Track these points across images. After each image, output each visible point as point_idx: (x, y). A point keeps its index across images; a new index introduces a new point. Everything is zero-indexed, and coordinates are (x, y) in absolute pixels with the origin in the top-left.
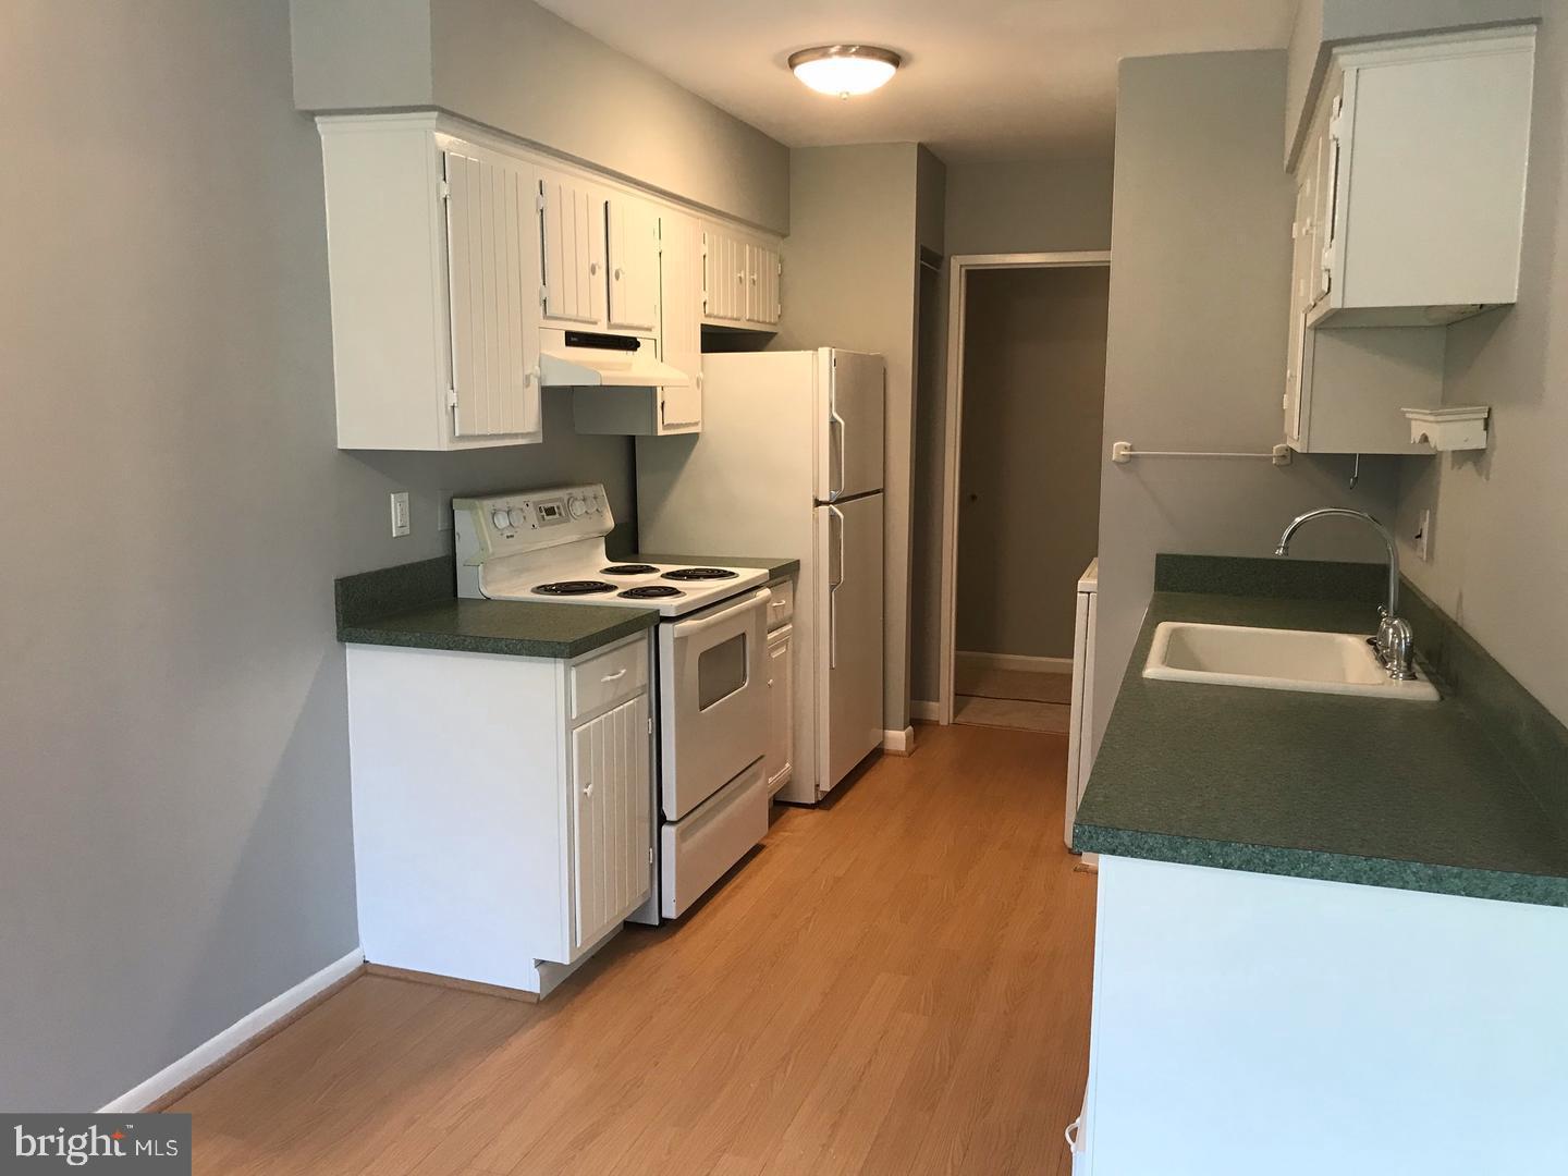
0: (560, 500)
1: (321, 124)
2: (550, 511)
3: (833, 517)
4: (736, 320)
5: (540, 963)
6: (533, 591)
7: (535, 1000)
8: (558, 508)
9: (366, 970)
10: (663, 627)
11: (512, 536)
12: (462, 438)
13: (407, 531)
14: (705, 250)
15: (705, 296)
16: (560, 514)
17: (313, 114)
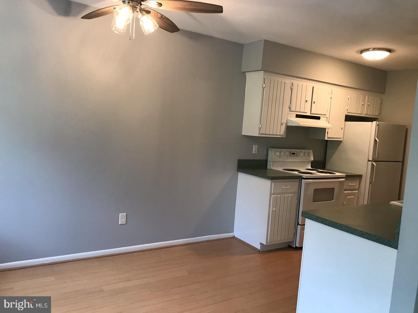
0: (298, 152)
1: (247, 74)
2: (294, 154)
3: (373, 165)
4: (360, 114)
5: (261, 244)
6: (282, 170)
7: (259, 251)
8: (296, 153)
9: (234, 237)
10: (303, 180)
11: (280, 157)
12: (262, 134)
13: (256, 153)
14: (349, 97)
15: (348, 108)
16: (296, 155)
17: (245, 72)
